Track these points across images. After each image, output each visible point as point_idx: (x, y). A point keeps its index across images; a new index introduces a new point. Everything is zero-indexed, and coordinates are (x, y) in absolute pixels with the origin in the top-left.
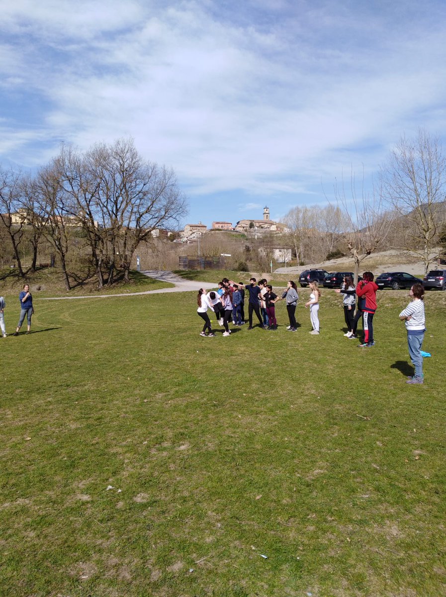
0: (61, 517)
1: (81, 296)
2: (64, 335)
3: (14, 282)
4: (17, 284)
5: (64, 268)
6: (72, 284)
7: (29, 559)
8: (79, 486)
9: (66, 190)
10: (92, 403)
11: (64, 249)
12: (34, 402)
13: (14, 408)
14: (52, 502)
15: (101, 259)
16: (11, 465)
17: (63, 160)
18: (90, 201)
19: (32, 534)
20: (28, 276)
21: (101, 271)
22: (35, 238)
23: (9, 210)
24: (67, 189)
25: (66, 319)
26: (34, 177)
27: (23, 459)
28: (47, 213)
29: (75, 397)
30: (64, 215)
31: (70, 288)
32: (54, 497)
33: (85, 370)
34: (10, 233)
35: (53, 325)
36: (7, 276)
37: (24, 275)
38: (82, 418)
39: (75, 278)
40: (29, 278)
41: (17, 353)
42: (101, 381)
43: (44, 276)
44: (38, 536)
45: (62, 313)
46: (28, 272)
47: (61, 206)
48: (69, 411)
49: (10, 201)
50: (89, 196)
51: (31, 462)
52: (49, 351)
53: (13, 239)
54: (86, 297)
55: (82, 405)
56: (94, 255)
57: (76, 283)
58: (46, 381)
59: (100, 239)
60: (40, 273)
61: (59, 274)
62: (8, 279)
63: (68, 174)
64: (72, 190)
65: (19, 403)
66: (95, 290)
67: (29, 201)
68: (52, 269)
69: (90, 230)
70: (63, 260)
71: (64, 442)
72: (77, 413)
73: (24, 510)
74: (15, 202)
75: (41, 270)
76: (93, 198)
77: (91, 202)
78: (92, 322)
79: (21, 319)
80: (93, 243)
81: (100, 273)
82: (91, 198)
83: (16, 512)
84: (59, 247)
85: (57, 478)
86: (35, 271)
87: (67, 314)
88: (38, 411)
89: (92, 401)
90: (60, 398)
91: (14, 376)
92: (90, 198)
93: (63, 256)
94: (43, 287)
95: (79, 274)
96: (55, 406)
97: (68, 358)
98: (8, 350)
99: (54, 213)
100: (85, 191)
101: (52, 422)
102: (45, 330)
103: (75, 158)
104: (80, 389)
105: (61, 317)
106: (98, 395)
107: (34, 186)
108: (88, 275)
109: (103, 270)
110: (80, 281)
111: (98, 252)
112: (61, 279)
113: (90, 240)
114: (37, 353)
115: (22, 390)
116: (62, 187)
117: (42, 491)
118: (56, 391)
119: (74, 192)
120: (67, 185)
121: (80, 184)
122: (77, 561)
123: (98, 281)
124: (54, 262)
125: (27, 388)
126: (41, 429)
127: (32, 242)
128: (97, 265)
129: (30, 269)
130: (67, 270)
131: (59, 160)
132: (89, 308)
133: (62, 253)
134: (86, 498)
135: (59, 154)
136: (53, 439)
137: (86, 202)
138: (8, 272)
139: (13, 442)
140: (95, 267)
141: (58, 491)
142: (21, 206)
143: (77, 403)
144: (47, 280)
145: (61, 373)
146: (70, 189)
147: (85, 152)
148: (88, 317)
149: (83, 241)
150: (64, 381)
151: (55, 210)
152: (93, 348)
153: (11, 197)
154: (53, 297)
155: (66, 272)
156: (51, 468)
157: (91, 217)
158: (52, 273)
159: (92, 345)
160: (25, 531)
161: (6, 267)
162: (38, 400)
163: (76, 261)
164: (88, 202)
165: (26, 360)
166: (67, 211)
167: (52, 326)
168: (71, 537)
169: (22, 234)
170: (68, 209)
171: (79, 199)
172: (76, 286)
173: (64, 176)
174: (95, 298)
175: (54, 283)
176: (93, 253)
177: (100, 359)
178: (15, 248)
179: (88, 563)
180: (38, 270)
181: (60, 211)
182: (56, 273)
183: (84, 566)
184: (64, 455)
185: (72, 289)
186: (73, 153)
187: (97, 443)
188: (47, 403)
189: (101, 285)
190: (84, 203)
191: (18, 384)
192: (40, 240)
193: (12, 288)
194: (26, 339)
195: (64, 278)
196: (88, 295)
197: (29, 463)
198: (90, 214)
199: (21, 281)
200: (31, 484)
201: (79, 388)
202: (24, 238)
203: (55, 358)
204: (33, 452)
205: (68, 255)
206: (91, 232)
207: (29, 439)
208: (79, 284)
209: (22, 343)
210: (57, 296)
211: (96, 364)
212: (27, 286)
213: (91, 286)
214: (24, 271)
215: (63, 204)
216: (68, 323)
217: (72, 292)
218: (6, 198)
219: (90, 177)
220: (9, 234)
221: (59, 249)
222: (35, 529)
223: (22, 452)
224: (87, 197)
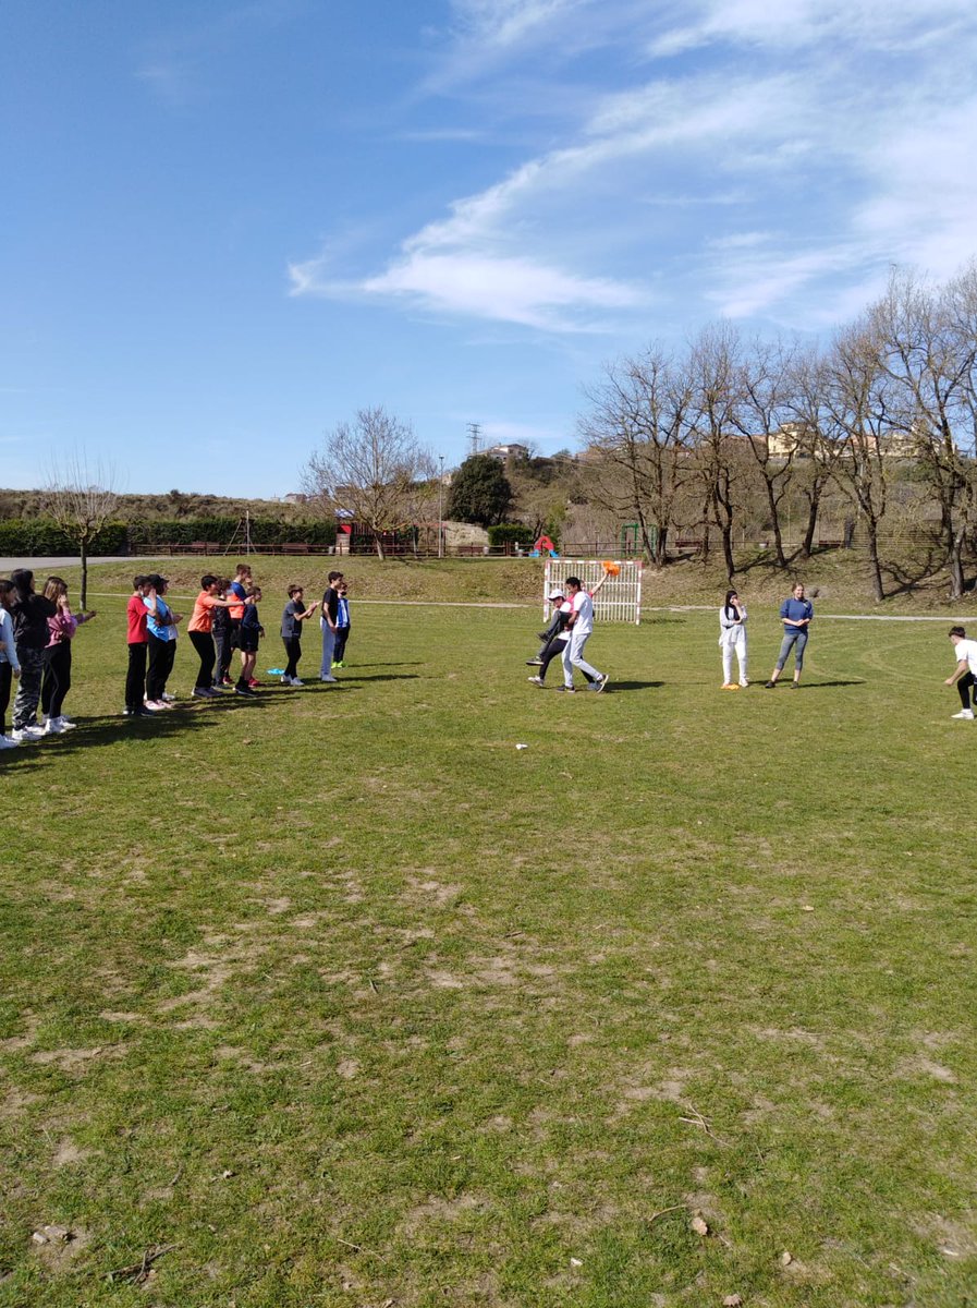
0: (887, 1096)
1: (908, 615)
2: (871, 699)
3: (763, 577)
4: (771, 582)
5: (874, 551)
6: (889, 586)
7: (824, 1160)
8: (926, 1041)
9: (891, 375)
10: (945, 862)
11: (876, 510)
12: (816, 833)
13: (775, 837)
14: (866, 1057)
15: (961, 533)
16: (775, 955)
17: (893, 307)
18: (946, 397)
19: (827, 1112)
20: (793, 566)
21: (959, 561)
22: (815, 485)
23: (767, 427)
24: (895, 372)
25: (874, 665)
26: (825, 352)
27: (799, 947)
28: (847, 429)
29: (906, 841)
30: (882, 432)
31: (883, 597)
32: (869, 1048)
33: (924, 785)
34: (766, 476)
35: (847, 675)
36: (752, 565)
37: (785, 563)
38: (922, 890)
39: (895, 574)
40: (796, 572)
41: (775, 725)
42: (965, 816)
43: (827, 567)
44: (840, 1119)
45: (865, 650)
46: (793, 557)
47: (879, 412)
48: (893, 868)
49: (772, 408)
50: (944, 384)
51: (818, 960)
52: (841, 729)
53: (770, 488)
54: (919, 619)
55: (924, 862)
56: (946, 521)
57: (896, 585)
58: (838, 794)
59: (963, 483)
60: (819, 560)
61: (862, 564)
62: (753, 571)
63: (899, 337)
64: (906, 374)
65: (785, 829)
66: (942, 604)
67: (810, 405)
68: (844, 553)
69: (942, 463)
70: (872, 532)
71: (884, 935)
72: (911, 877)
73: (805, 1055)
74: (781, 410)
75: (822, 555)
76: (957, 388)
77: (949, 398)
78: (935, 677)
79: (782, 654)
80: (947, 495)
81: (957, 564)
82: (951, 388)
83: (790, 1054)
84: (867, 504)
85: (874, 1010)
86: (810, 555)
87: (875, 655)
88: (823, 852)
89: (946, 857)
90: (872, 835)
91: (771, 771)
92: (947, 388)
93: (874, 524)
94: (824, 590)
95: (907, 565)
96: (862, 851)
97: (883, 752)
98: (755, 716)
99: (861, 429)
100: (937, 373)
101: (856, 884)
102: (830, 684)
103: (920, 299)
104: (915, 825)
105: (863, 658)
106: (961, 848)
107: (823, 373)
108: (927, 569)
109: (964, 558)
110: (907, 581)
111: (955, 514)
112: (864, 576)
113: (940, 484)
114: (814, 729)
115: (788, 803)
116: (883, 369)
117: (843, 1027)
118: (862, 820)
119: (910, 378)
120: (895, 365)
121: (926, 358)
122: (929, 1209)
123: (950, 583)
124: (851, 536)
125: (798, 800)
126: (834, 895)
127: (808, 494)
128: (950, 545)
129: (800, 551)
130: (879, 554)
131: (882, 308)
132: (927, 643)
133: (873, 518)
134: (942, 1073)
135: (884, 294)
136: (859, 922)
137: (938, 398)
138: (755, 557)
139: (779, 907)
140: (946, 549)
141: (881, 1038)
142: (792, 417)
143: (910, 854)
144: (833, 577)
145: (870, 782)
146: (902, 373)
147: (943, 282)
148: (926, 665)
149: (922, 489)
150: (879, 800)
151: (866, 423)
152: (941, 735)
153: (774, 399)
154: (844, 612)
155: (876, 560)
156: (859, 984)
157: (947, 433)
158: (843, 561)
159: (939, 731)
160: (812, 1099)
161: (750, 546)
162: (824, 832)
163: (902, 535)
164: (942, 399)
165: (793, 742)
166: (891, 423)
167: (842, 677)
168: (913, 1148)
169: (790, 477)
170: (892, 417)
171: (922, 392)
172: (896, 592)
173: (890, 343)
174: (941, 622)
175: (847, 583)
176: (944, 516)
177: (961, 766)
178: (773, 507)
179: (957, 1224)
180: (815, 553)
181: (876, 422)
182: (854, 560)
183: (945, 1226)
184: (886, 963)
185: (888, 598)
186: (916, 287)
187: (964, 957)
188: (843, 840)
189: (957, 592)
190: (931, 401)
191: (781, 790)
192: (825, 489)
193: (760, 589)
194: (790, 698)
195: (871, 573)
196: (924, 615)
197: (812, 960)
198: (945, 428)
199: (778, 577)
200: (820, 1005)
201: (913, 823)
202: (791, 486)
203: (855, 747)
204: (819, 939)
205: (883, 524)
206: (944, 468)
207: (808, 908)
208: (904, 588)
209: (783, 707)
210: (854, 612)
211: (952, 775)
212: (799, 588)
213: (931, 594)
214: (787, 555)
215: (884, 407)
216: (879, 674)
217: (887, 605)
218: (763, 401)
219: (951, 338)
220: (763, 476)
221: (864, 507)
222: (832, 1103)
223: (796, 933)
224: (940, 387)
